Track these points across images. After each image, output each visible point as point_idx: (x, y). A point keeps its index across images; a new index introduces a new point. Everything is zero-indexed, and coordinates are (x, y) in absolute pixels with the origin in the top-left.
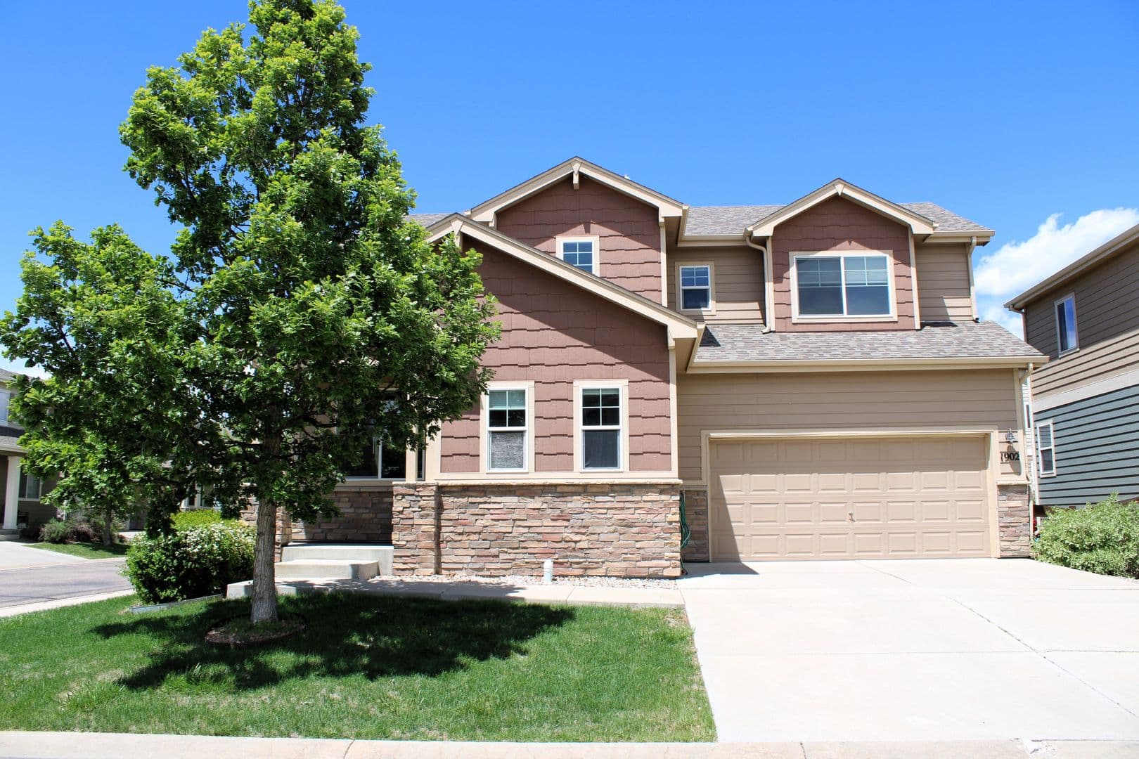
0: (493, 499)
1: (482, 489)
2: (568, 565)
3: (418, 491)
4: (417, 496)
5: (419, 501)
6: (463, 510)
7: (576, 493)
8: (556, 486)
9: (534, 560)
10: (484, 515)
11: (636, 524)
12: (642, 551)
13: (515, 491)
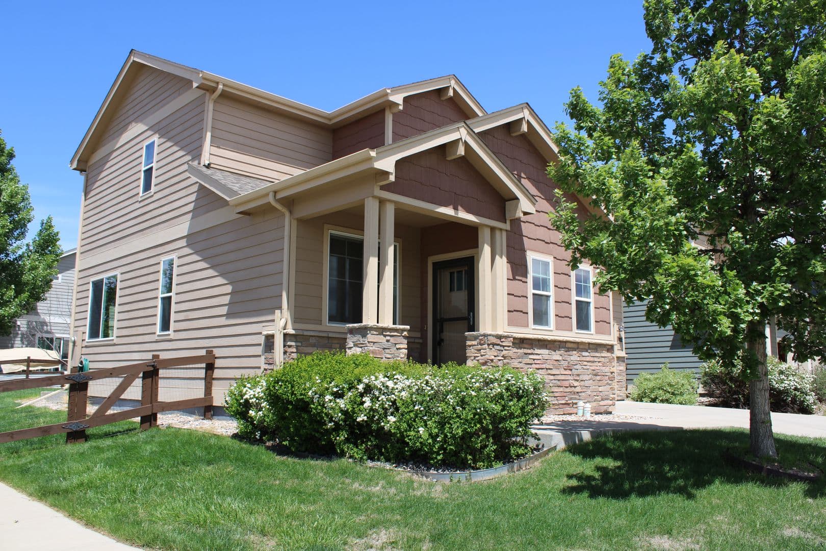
0: (537, 351)
1: (530, 342)
2: (571, 405)
3: (502, 342)
4: (501, 346)
5: (502, 351)
6: (520, 360)
7: (573, 348)
8: (566, 342)
9: (556, 402)
10: (531, 364)
11: (599, 374)
12: (601, 394)
13: (547, 345)
